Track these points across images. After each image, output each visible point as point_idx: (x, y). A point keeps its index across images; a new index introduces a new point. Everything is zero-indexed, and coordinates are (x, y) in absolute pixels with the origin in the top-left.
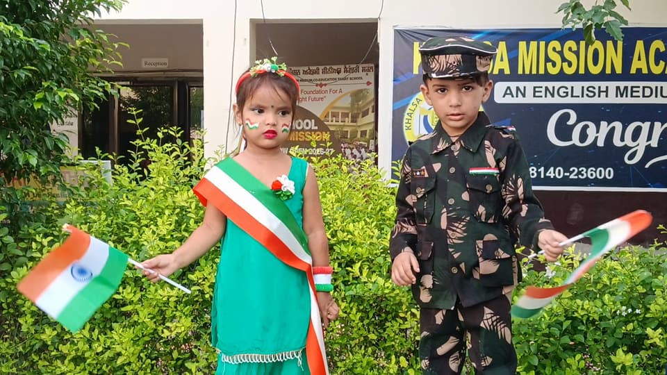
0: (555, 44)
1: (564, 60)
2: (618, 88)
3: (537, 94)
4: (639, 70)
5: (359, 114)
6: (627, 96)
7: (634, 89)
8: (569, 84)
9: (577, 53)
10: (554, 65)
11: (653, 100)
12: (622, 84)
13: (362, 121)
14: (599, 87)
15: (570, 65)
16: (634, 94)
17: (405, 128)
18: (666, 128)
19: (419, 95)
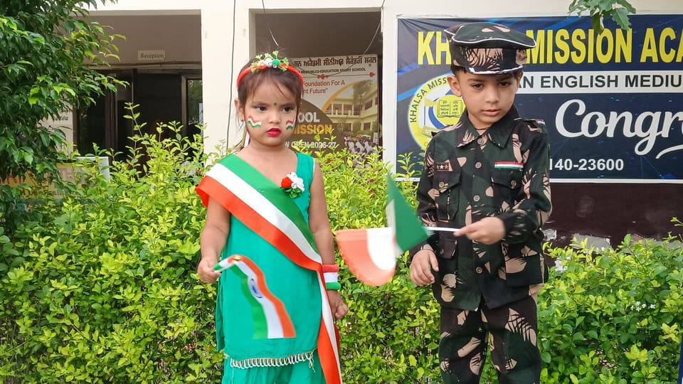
0: (563, 33)
1: (572, 49)
2: (628, 77)
3: (545, 84)
4: (649, 59)
5: (362, 106)
6: (637, 86)
7: (645, 78)
8: (577, 74)
9: (586, 42)
10: (562, 54)
11: (663, 89)
12: (632, 74)
13: (364, 113)
14: (609, 77)
15: (578, 54)
16: (645, 83)
17: (410, 120)
18: (678, 118)
19: (424, 86)
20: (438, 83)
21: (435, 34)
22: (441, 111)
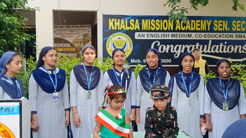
0: (153, 20)
1: (156, 25)
2: (172, 34)
3: (148, 36)
4: (178, 29)
5: (86, 42)
6: (174, 37)
7: (177, 35)
8: (157, 33)
9: (160, 24)
10: (153, 27)
11: (182, 38)
12: (173, 33)
14: (167, 34)
15: (158, 27)
16: (177, 36)
17: (107, 47)
18: (186, 47)
19: (111, 36)
20: (116, 35)
21: (114, 20)
22: (117, 44)
